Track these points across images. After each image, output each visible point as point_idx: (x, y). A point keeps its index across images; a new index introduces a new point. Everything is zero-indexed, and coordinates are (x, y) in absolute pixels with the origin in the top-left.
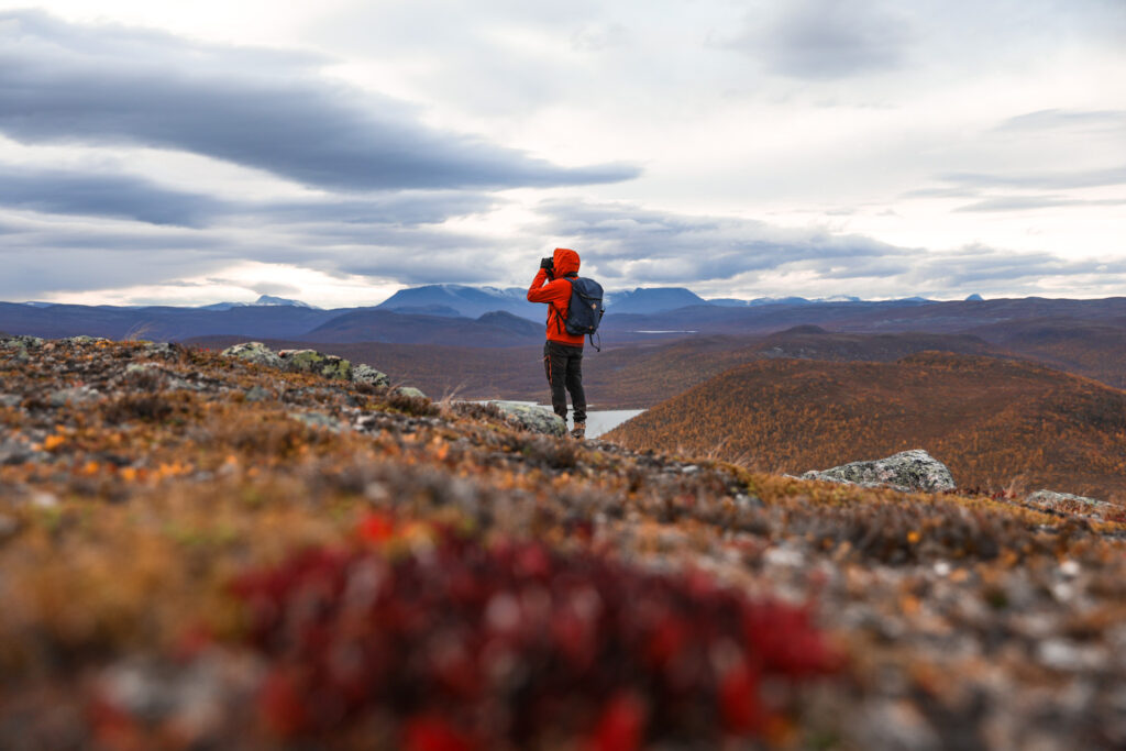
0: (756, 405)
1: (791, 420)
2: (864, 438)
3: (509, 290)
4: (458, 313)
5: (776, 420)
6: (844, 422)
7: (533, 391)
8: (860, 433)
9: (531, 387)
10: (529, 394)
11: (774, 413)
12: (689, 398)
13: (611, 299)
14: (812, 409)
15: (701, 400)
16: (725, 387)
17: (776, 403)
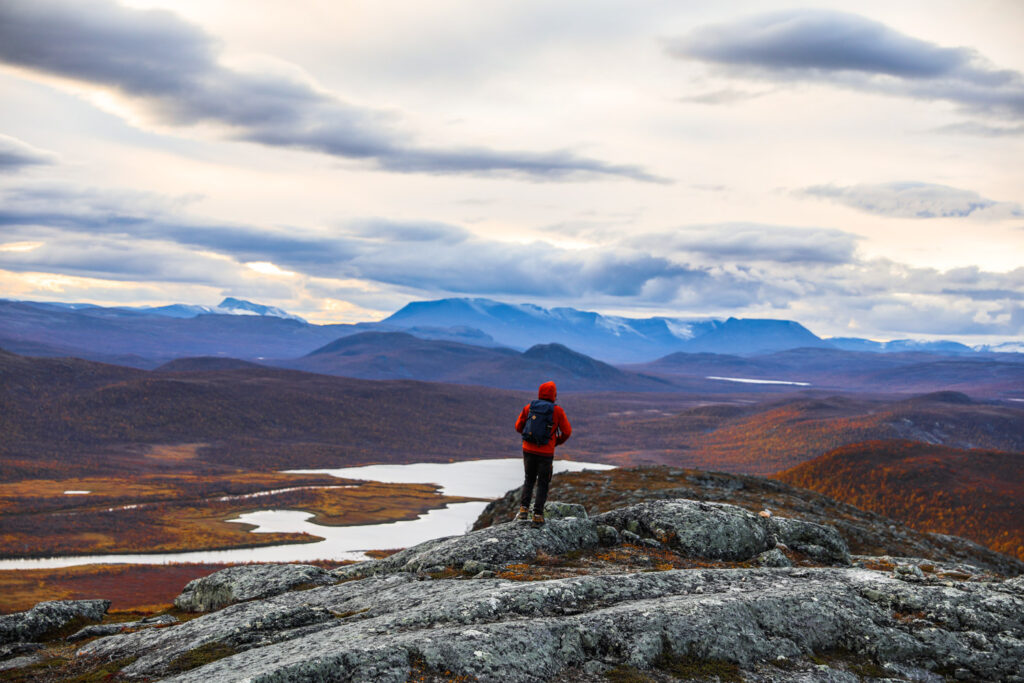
0: (863, 486)
1: (896, 504)
2: (967, 527)
3: (557, 310)
4: (491, 338)
5: (882, 503)
6: (950, 510)
7: (607, 452)
8: (963, 522)
9: (604, 447)
10: (603, 456)
11: (880, 496)
12: (795, 475)
13: (693, 329)
14: (919, 495)
15: (808, 478)
16: (832, 467)
17: (883, 487)
